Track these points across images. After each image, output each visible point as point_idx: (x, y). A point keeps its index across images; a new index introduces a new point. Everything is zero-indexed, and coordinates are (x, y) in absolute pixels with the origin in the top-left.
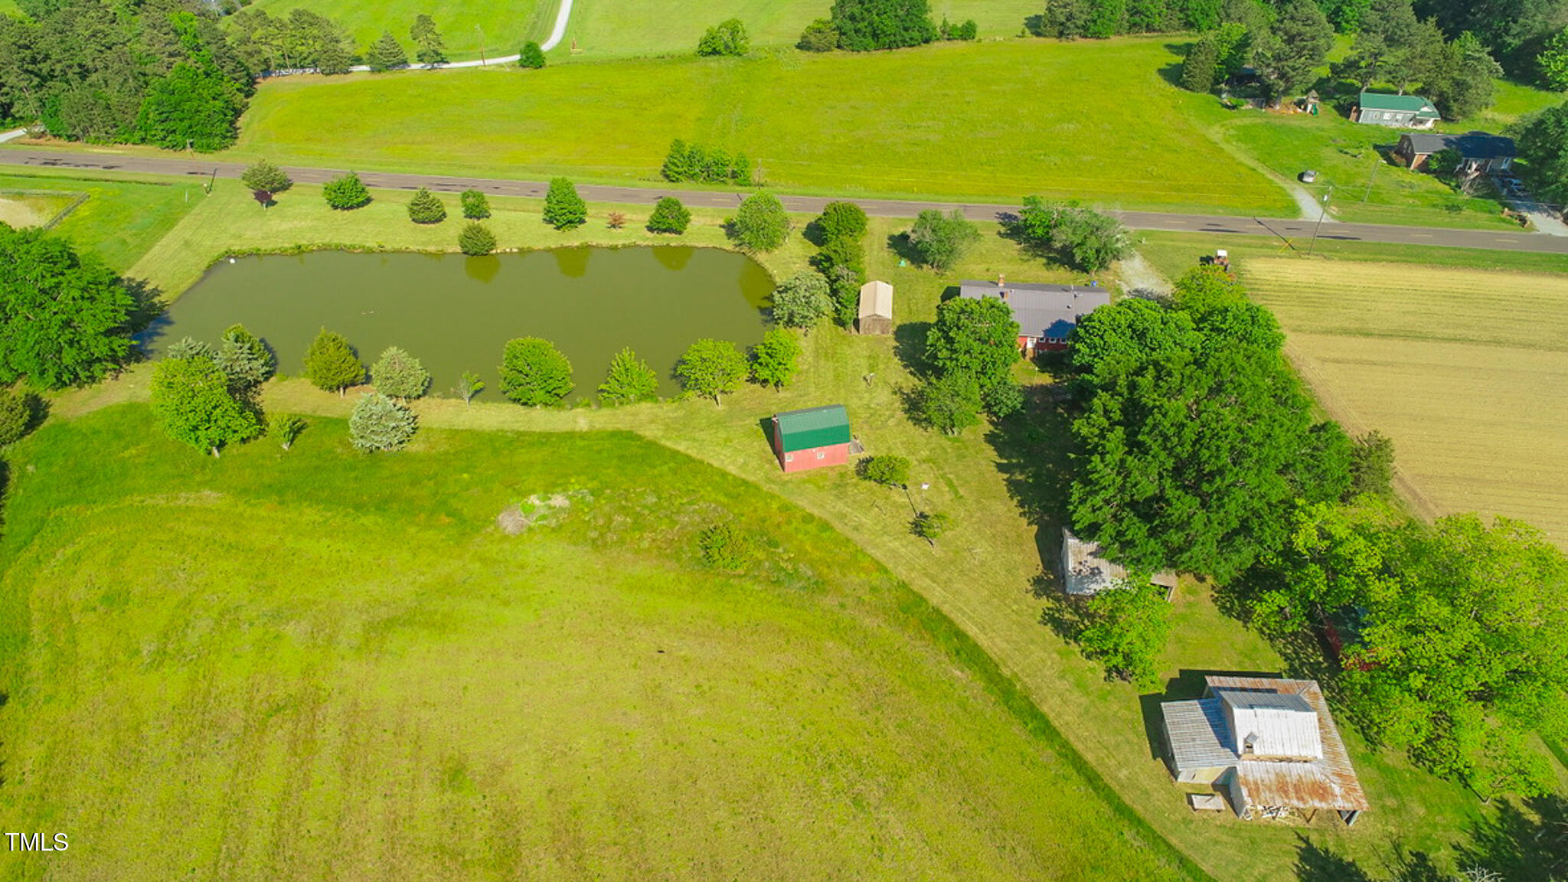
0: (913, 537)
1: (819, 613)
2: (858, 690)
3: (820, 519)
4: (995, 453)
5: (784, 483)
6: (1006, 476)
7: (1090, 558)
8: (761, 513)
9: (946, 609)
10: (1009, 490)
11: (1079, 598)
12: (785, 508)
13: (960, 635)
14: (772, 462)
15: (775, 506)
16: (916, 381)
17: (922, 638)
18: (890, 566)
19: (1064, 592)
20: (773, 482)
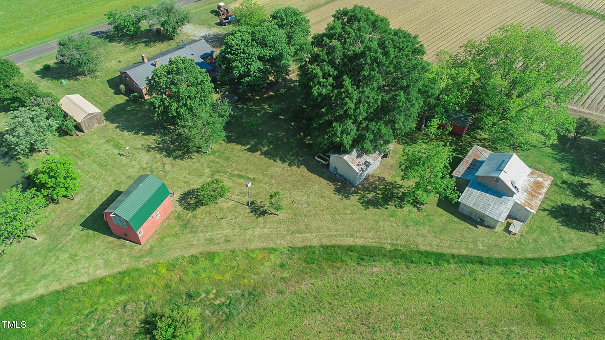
0: (261, 219)
1: (276, 311)
3: (201, 253)
4: (240, 146)
5: (150, 252)
6: (259, 152)
8: (161, 283)
9: (325, 242)
10: (270, 158)
11: (362, 184)
12: (172, 266)
13: (350, 249)
14: (124, 246)
15: (163, 271)
17: (339, 269)
18: (272, 245)
19: (354, 186)
20: (142, 257)
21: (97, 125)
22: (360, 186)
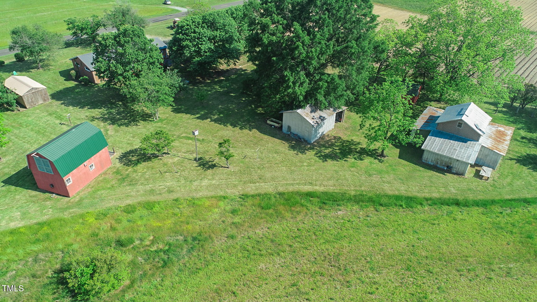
0: (210, 171)
1: (225, 255)
2: (322, 275)
3: (139, 203)
4: (189, 115)
5: (79, 203)
6: (209, 120)
7: (313, 114)
8: (86, 231)
9: (281, 189)
10: (220, 124)
12: (102, 215)
13: (310, 195)
14: (50, 199)
15: (91, 220)
16: (100, 110)
17: (298, 213)
18: (222, 193)
19: (309, 144)
20: (68, 208)
21: (41, 102)
22: (315, 144)
